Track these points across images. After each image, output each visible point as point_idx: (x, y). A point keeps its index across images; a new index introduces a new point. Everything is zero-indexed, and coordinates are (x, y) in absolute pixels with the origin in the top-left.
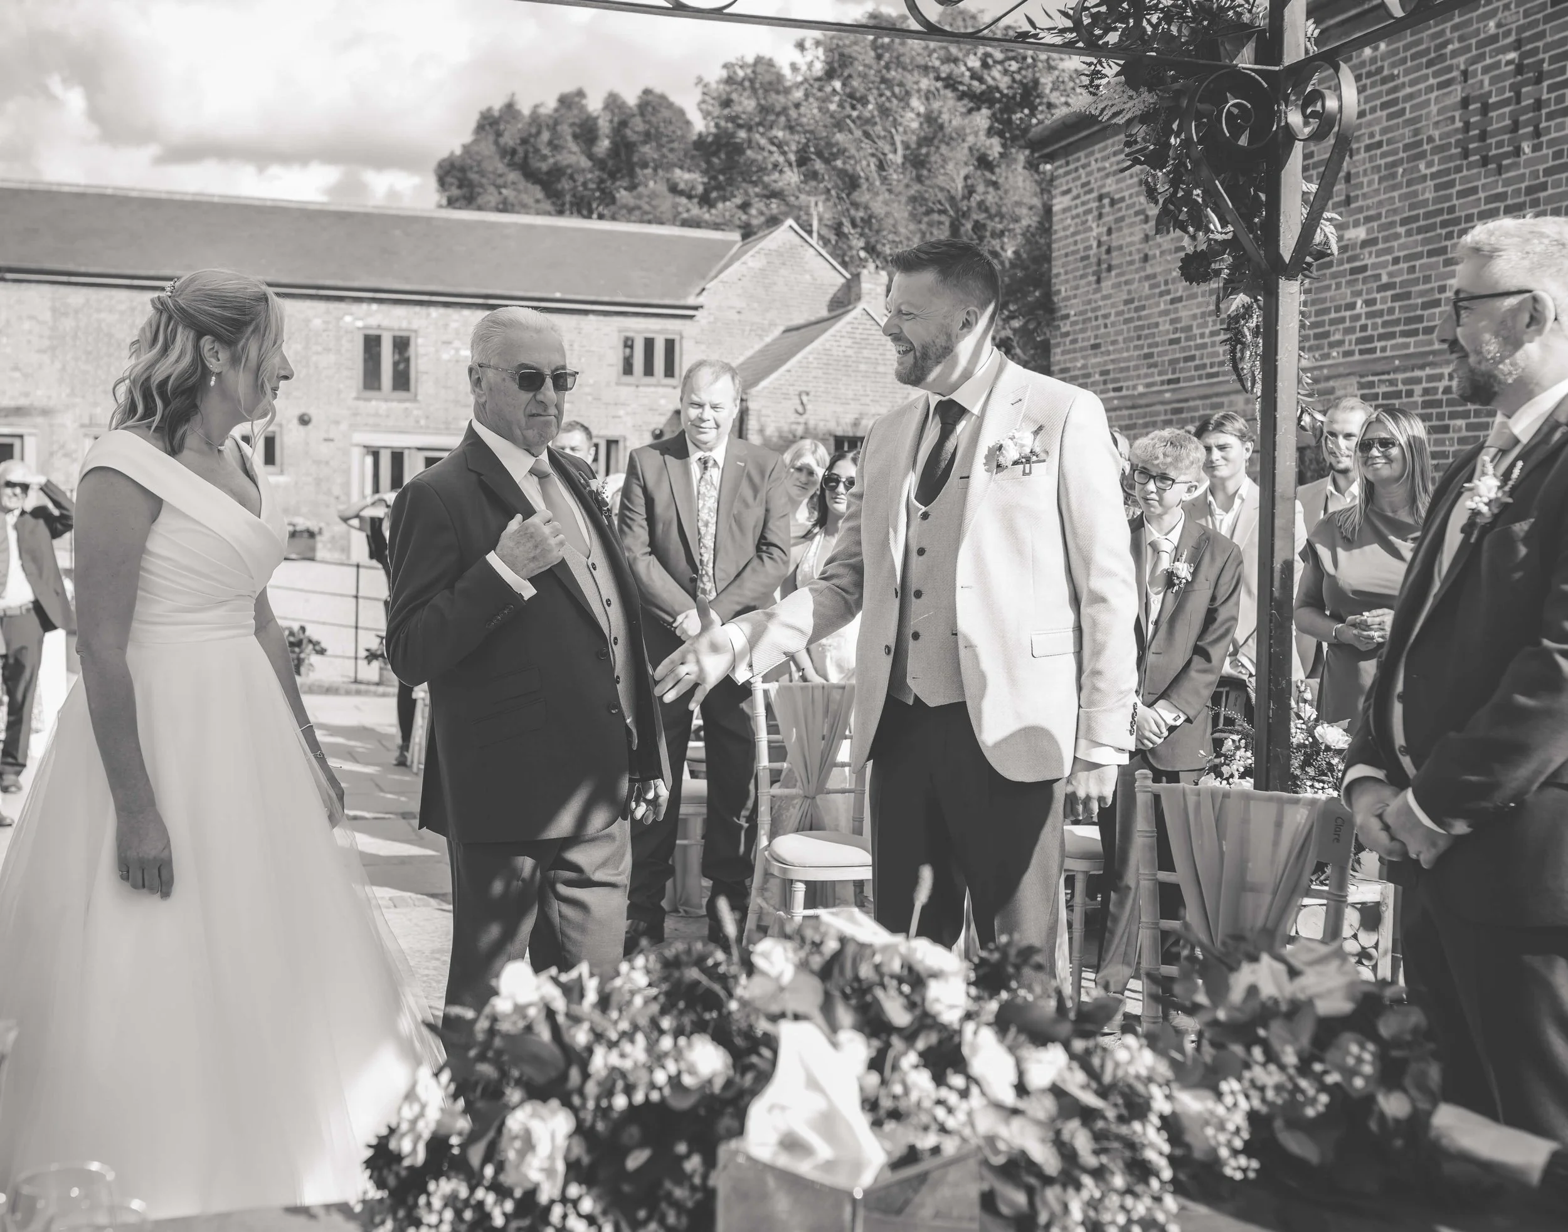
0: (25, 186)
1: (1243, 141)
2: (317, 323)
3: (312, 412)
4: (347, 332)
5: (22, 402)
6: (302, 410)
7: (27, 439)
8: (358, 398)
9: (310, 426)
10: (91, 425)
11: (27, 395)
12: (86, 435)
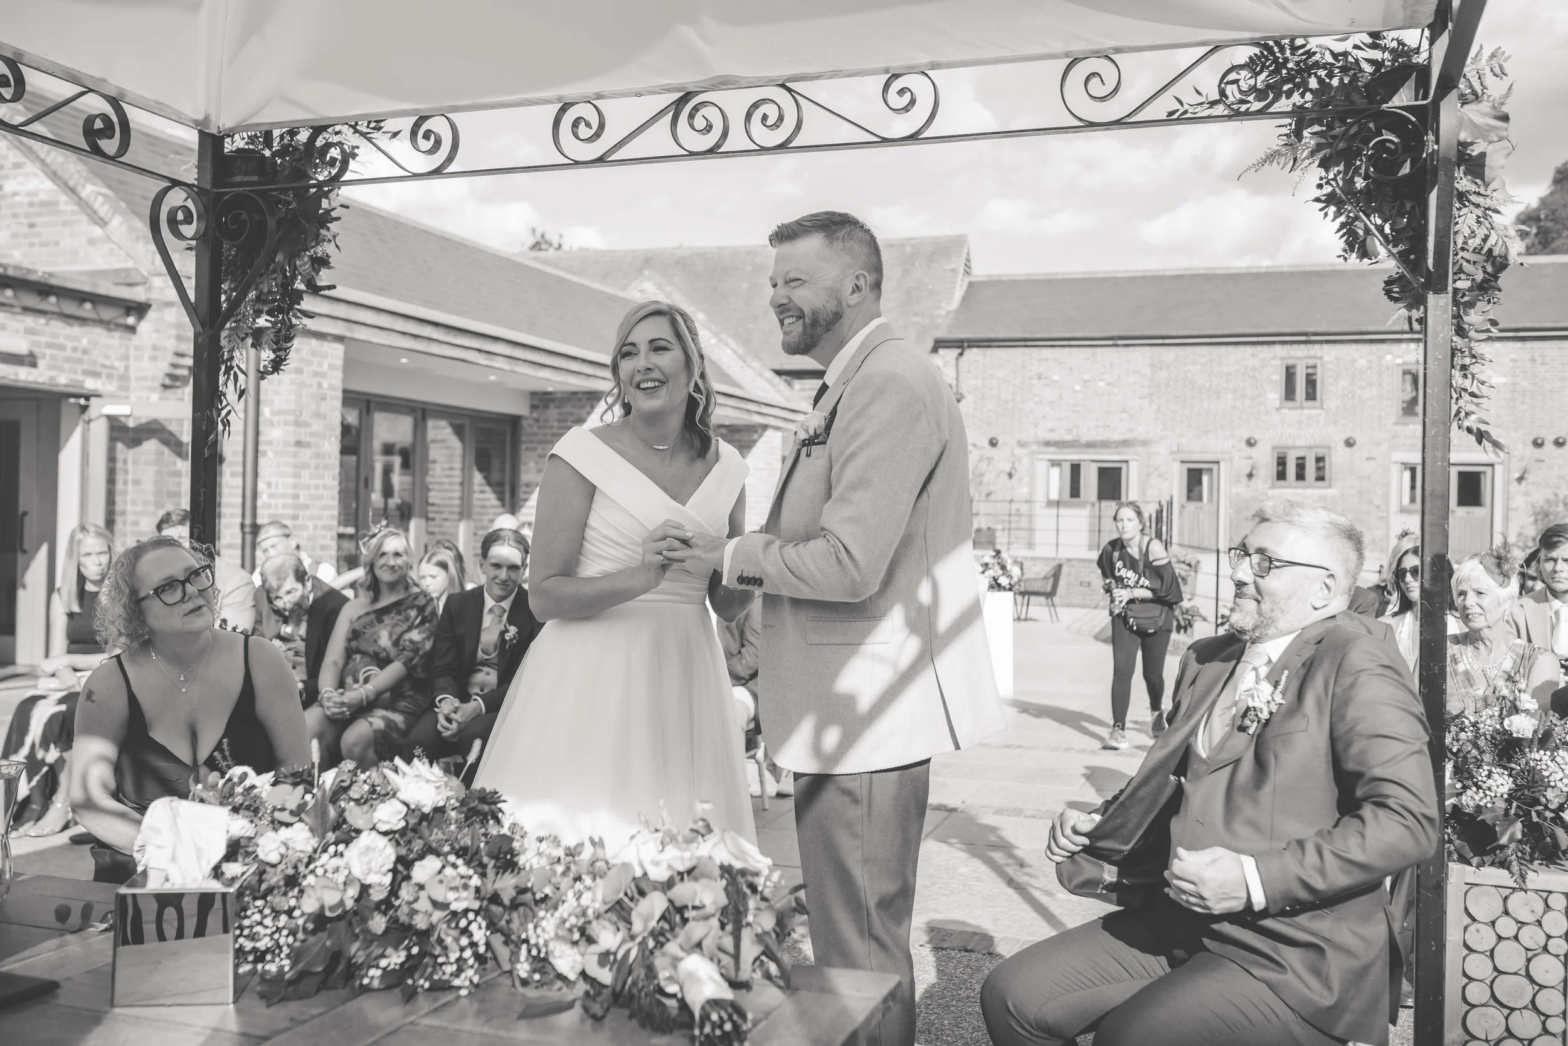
0: (1139, 274)
1: (1406, 169)
2: (1362, 363)
3: (1357, 436)
4: (1388, 368)
5: (1129, 436)
6: (1348, 435)
7: (1131, 463)
8: (1396, 424)
9: (1355, 448)
10: (1178, 452)
11: (1131, 430)
12: (1174, 460)
